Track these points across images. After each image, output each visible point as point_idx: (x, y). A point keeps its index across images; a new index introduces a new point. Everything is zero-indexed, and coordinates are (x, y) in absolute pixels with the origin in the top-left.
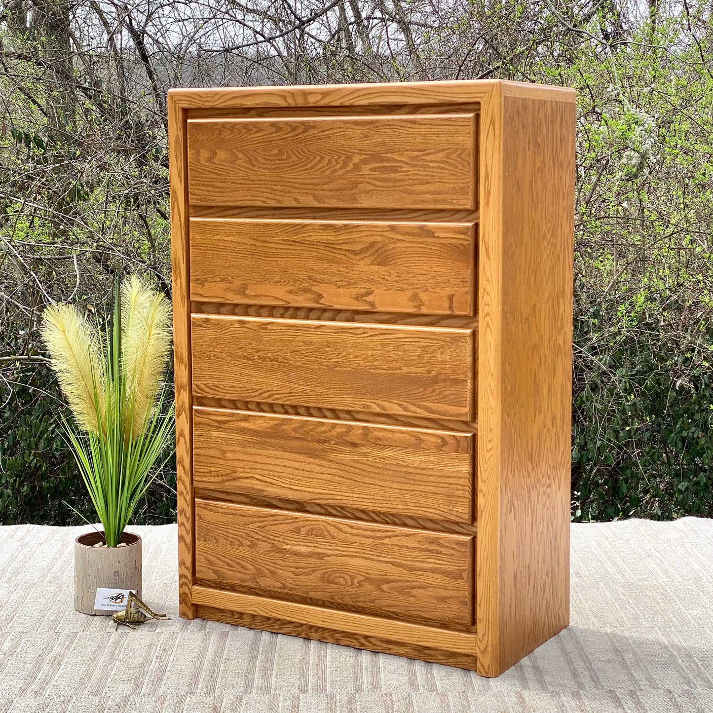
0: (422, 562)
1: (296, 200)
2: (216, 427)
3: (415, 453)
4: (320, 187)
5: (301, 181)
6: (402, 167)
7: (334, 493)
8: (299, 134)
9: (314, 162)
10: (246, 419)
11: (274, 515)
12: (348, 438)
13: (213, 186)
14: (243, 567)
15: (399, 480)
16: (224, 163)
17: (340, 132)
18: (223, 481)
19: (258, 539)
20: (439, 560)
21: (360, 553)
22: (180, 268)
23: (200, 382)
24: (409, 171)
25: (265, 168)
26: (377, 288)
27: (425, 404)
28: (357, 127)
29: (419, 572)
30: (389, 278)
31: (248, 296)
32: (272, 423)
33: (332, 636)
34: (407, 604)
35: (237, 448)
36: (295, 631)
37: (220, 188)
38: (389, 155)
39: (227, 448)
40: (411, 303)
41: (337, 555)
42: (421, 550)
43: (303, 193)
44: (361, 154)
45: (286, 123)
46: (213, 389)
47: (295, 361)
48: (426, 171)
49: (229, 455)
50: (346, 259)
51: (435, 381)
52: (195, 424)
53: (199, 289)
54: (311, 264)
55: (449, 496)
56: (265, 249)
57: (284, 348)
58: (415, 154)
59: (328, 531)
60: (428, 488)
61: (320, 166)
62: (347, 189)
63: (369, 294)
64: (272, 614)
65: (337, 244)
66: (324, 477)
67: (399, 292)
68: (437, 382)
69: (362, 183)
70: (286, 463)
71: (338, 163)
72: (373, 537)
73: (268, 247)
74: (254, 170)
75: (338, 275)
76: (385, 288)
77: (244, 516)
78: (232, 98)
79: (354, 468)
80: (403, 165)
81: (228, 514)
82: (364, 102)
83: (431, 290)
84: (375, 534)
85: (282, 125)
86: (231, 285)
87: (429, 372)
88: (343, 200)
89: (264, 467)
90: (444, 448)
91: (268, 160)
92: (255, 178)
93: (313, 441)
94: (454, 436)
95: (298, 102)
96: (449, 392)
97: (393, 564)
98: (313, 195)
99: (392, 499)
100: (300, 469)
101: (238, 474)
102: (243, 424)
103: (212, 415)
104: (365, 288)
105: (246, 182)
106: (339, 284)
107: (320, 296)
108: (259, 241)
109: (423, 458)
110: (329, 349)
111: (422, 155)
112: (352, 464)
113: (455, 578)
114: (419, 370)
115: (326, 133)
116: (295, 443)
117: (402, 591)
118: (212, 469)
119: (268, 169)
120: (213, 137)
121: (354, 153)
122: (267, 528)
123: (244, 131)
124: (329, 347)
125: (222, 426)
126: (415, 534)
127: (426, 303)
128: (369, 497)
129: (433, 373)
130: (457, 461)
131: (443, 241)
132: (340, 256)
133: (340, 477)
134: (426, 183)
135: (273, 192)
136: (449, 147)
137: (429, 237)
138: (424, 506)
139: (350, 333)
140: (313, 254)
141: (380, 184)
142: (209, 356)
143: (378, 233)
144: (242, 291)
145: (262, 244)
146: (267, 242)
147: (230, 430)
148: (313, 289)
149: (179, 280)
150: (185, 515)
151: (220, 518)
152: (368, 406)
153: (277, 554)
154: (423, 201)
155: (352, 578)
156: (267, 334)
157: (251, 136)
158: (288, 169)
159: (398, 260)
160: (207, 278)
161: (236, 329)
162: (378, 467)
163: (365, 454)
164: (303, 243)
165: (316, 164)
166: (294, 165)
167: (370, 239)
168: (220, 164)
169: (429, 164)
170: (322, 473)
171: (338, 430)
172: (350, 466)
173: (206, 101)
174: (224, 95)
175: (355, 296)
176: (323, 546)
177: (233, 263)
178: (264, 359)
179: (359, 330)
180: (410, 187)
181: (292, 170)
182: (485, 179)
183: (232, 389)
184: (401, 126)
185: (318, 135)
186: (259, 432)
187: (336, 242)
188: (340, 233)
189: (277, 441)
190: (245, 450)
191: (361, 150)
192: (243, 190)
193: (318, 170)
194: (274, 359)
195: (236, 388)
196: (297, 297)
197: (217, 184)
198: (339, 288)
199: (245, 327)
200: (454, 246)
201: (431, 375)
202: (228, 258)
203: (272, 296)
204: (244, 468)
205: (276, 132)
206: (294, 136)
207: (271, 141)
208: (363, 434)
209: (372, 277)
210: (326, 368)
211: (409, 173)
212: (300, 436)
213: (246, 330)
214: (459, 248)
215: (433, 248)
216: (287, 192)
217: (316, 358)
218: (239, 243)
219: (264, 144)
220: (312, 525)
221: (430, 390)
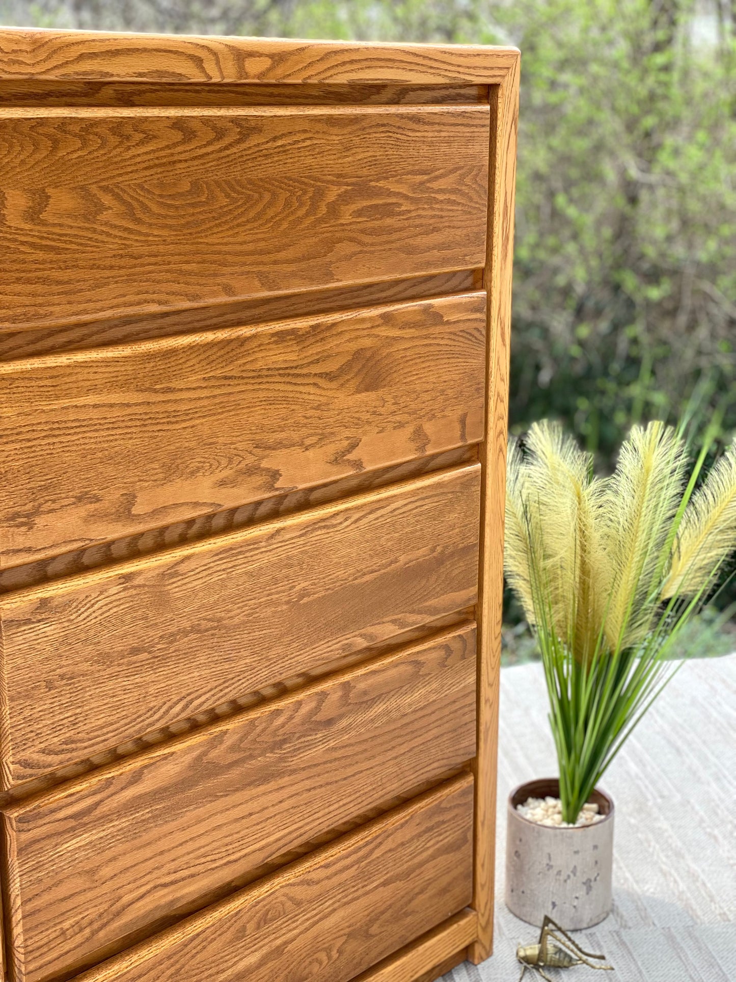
1: (227, 289)
2: (73, 829)
3: (412, 690)
4: (273, 257)
5: (238, 248)
6: (400, 205)
7: (301, 824)
8: (231, 145)
9: (260, 207)
10: (136, 777)
12: (318, 717)
13: (45, 281)
16: (69, 222)
17: (304, 140)
18: (93, 933)
20: (441, 835)
23: (28, 752)
24: (409, 211)
25: (163, 227)
26: (365, 433)
27: (427, 604)
28: (332, 130)
30: (382, 410)
31: (137, 518)
32: (188, 759)
34: (403, 932)
35: (121, 848)
37: (59, 283)
38: (381, 184)
39: (98, 860)
40: (413, 445)
41: (307, 929)
42: (419, 835)
43: (242, 274)
44: (339, 184)
45: (205, 121)
46: (62, 752)
47: (231, 618)
48: (432, 208)
49: (106, 872)
51: (440, 561)
52: (20, 851)
55: (455, 730)
56: (171, 407)
57: (212, 600)
58: (419, 178)
59: (291, 899)
60: (430, 733)
61: (271, 212)
62: (318, 255)
63: (353, 446)
65: (301, 366)
66: (285, 805)
67: (397, 431)
68: (442, 563)
69: (340, 240)
70: (219, 819)
71: (302, 205)
72: (358, 861)
73: (176, 401)
74: (139, 233)
75: (305, 425)
76: (377, 430)
78: (81, 57)
79: (330, 762)
80: (401, 201)
82: (342, 78)
83: (439, 415)
84: (360, 854)
85: (195, 125)
86: (97, 505)
87: (434, 550)
88: (310, 279)
90: (449, 661)
91: (170, 206)
92: (141, 250)
94: (459, 636)
95: (224, 73)
98: (260, 275)
99: (383, 781)
100: (243, 818)
101: (126, 899)
102: (130, 793)
103: (60, 808)
104: (348, 438)
105: (122, 262)
106: (308, 442)
107: (275, 475)
108: (156, 391)
109: (424, 691)
110: (291, 571)
111: (429, 181)
113: (460, 847)
114: (421, 552)
115: (280, 143)
116: (235, 773)
117: (396, 919)
118: (66, 925)
119: (170, 227)
120: (38, 156)
121: (328, 182)
122: (187, 967)
123: (113, 140)
124: (291, 566)
125: (85, 819)
126: (411, 817)
127: (433, 438)
128: (353, 797)
129: (439, 549)
130: (463, 672)
131: (452, 329)
132: (307, 389)
133: (309, 790)
134: (433, 231)
135: (182, 278)
136: (462, 164)
137: (436, 325)
138: (425, 764)
139: (324, 527)
140: (261, 395)
141: (367, 239)
142: (50, 686)
143: (365, 332)
144: (125, 513)
145: (161, 397)
146: (173, 390)
147: (106, 818)
148: (264, 464)
152: (349, 645)
154: (428, 264)
155: (328, 950)
156: (179, 583)
157: (131, 153)
158: (212, 224)
159: (395, 375)
160: (40, 505)
161: (114, 598)
162: (364, 741)
163: (345, 730)
164: (243, 378)
165: (264, 209)
166: (222, 215)
167: (354, 346)
168: (60, 225)
169: (437, 196)
170: (281, 802)
171: (305, 710)
172: (325, 763)
173: (15, 62)
174: (60, 48)
175: (333, 458)
176: (283, 931)
177: (100, 455)
178: (172, 638)
179: (338, 517)
180: (411, 241)
181: (219, 225)
182: (504, 216)
183: (105, 730)
184: (399, 128)
185: (265, 146)
186: (165, 789)
187: (300, 363)
188: (307, 343)
189: (200, 788)
190: (137, 842)
191: (339, 176)
192: (116, 282)
193: (268, 221)
194: (195, 629)
195: (116, 723)
196: (235, 490)
197: (56, 274)
198: (307, 449)
199: (132, 587)
200: (468, 333)
201: (435, 554)
202: (87, 447)
203: (187, 504)
204: (135, 880)
205: (183, 142)
206: (220, 150)
207: (174, 162)
208: (342, 697)
209: (357, 415)
210: (285, 607)
211: (409, 215)
212: (242, 755)
213: (134, 592)
214: (473, 336)
215: (442, 342)
216: (209, 275)
217: (269, 595)
218: (112, 406)
219: (159, 170)
220: (264, 906)
221: (433, 578)
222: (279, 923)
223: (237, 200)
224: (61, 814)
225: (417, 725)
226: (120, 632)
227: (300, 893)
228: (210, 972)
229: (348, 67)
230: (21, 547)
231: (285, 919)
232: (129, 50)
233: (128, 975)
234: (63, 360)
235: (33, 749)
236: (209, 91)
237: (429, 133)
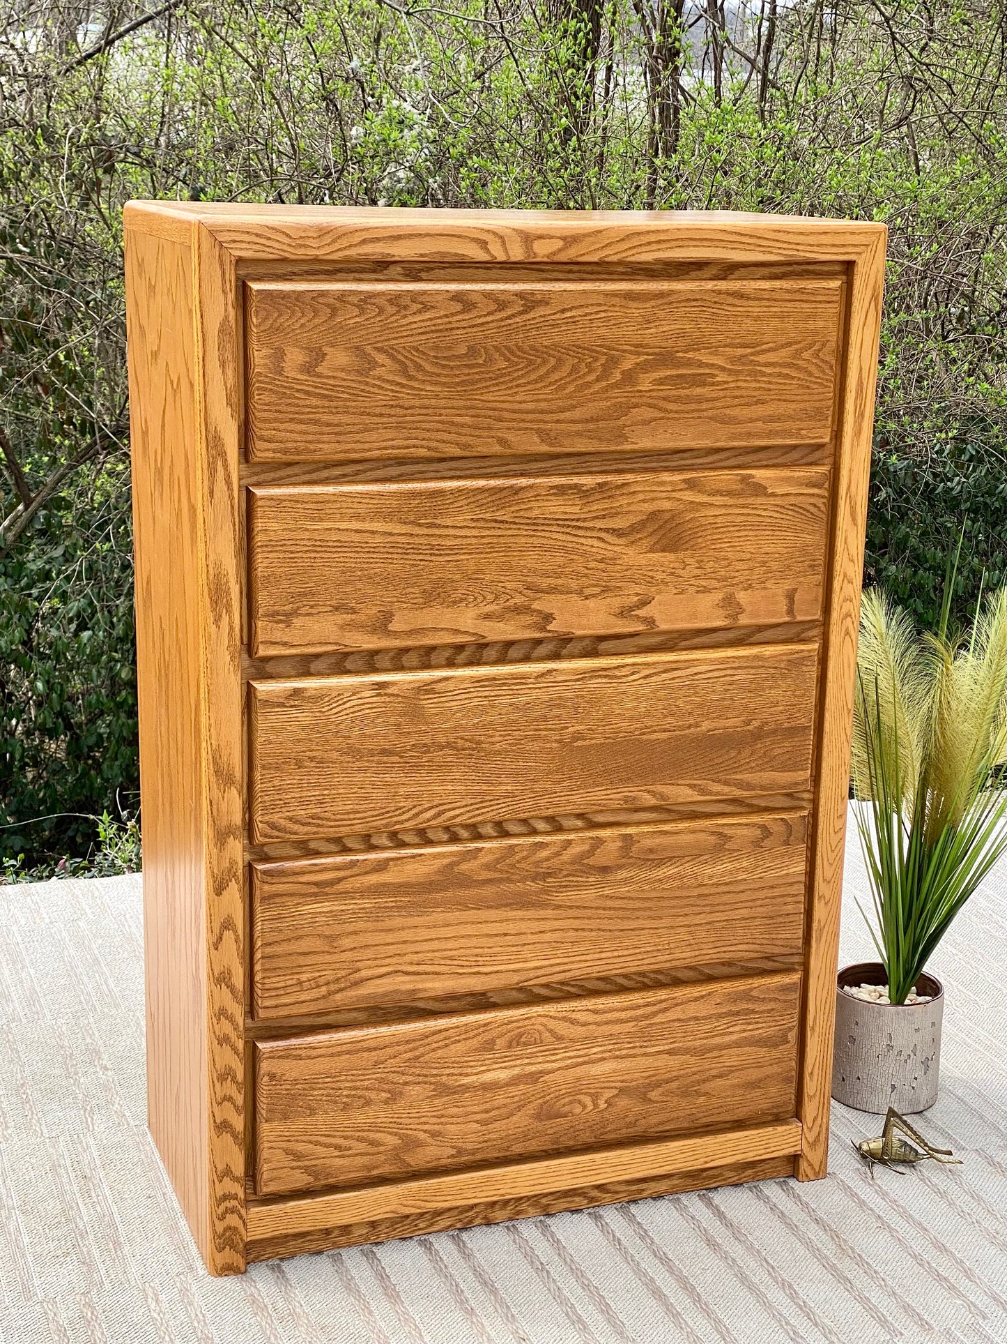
0: (722, 1034)
1: (502, 442)
2: (315, 895)
3: (714, 861)
4: (555, 417)
5: (517, 406)
6: (714, 376)
7: (566, 960)
8: (514, 315)
9: (543, 370)
10: (382, 866)
11: (441, 1031)
12: (591, 861)
13: (316, 422)
14: (372, 1143)
15: (686, 910)
16: (343, 375)
17: (597, 313)
18: (330, 993)
19: (406, 1084)
20: (750, 1024)
21: (611, 1051)
22: (228, 593)
23: (276, 816)
24: (727, 382)
25: (436, 384)
26: (659, 592)
27: (737, 777)
28: (631, 304)
29: (715, 1054)
30: (682, 573)
31: (395, 634)
32: (438, 864)
33: (535, 1205)
34: (694, 1111)
35: (362, 925)
36: (460, 1220)
37: (329, 425)
38: (690, 355)
39: (337, 929)
40: (721, 612)
41: (568, 1067)
42: (720, 1016)
43: (520, 429)
44: (639, 354)
45: (487, 295)
46: (309, 824)
47: (493, 743)
48: (756, 381)
49: (346, 942)
50: (602, 545)
51: (757, 735)
52: (263, 899)
53: (279, 634)
55: (772, 918)
56: (435, 541)
57: (471, 722)
58: (740, 351)
59: (551, 1031)
60: (737, 912)
61: (556, 376)
62: (610, 418)
63: (644, 603)
64: (429, 1205)
65: (585, 520)
66: (547, 937)
67: (700, 596)
68: (760, 738)
69: (636, 406)
70: (470, 930)
71: (591, 371)
72: (636, 1019)
73: (440, 536)
74: (413, 388)
75: (585, 576)
76: (675, 591)
77: (375, 1049)
78: (364, 242)
79: (604, 909)
80: (716, 372)
81: (340, 1054)
82: (647, 257)
83: (758, 586)
84: (639, 1012)
85: (474, 298)
86: (354, 617)
87: (748, 723)
88: (600, 439)
89: (417, 947)
90: (766, 843)
91: (444, 366)
92: (412, 402)
93: (524, 880)
94: (782, 819)
95: (510, 253)
96: (780, 751)
97: (670, 1052)
99: (672, 946)
100: (496, 935)
101: (364, 974)
102: (374, 879)
103: (304, 873)
104: (637, 594)
105: (393, 411)
106: (588, 591)
107: (549, 618)
108: (420, 525)
109: (729, 866)
110: (564, 712)
111: (752, 354)
112: (600, 903)
113: (775, 1045)
114: (730, 722)
115: (569, 314)
116: (489, 890)
117: (685, 1093)
118: (303, 977)
119: (444, 384)
120: (317, 321)
121: (624, 351)
122: (427, 1058)
123: (391, 309)
124: (565, 707)
125: (327, 890)
126: (710, 994)
127: (748, 609)
128: (631, 952)
129: (756, 723)
130: (786, 859)
131: (779, 501)
132: (590, 542)
133: (577, 930)
134: (756, 403)
135: (453, 429)
136: (800, 339)
137: (757, 495)
138: (730, 943)
139: (606, 676)
140: (536, 541)
141: (671, 406)
142: (299, 763)
143: (664, 495)
144: (382, 625)
145: (426, 531)
146: (438, 526)
147: (348, 894)
148: (535, 605)
149: (225, 619)
150: (234, 1080)
151: (320, 1065)
152: (634, 798)
153: (445, 1099)
154: (750, 435)
155: (595, 1097)
156: (435, 700)
157: (407, 321)
158: (488, 383)
159: (700, 540)
160: (299, 608)
161: (367, 701)
162: (649, 898)
163: (624, 882)
164: (515, 523)
165: (547, 373)
166: (503, 375)
167: (650, 507)
168: (334, 378)
169: (763, 369)
170: (541, 932)
171: (574, 850)
172: (597, 908)
173: (301, 246)
174: (344, 235)
175: (618, 611)
176: (540, 1060)
177: (359, 573)
178: (426, 749)
179: (623, 669)
180: (727, 411)
181: (497, 385)
182: (857, 393)
183: (352, 816)
184: (715, 303)
185: (552, 317)
186: (411, 885)
187: (583, 516)
188: (591, 499)
189: (449, 894)
190: (379, 925)
191: (638, 346)
192: (385, 428)
193: (551, 384)
194: (449, 745)
195: (363, 812)
196: (501, 624)
197: (325, 417)
198: (587, 599)
199: (386, 694)
200: (801, 508)
201: (750, 728)
202: (348, 565)
203: (447, 629)
204: (375, 959)
205: (462, 312)
206: (502, 320)
207: (452, 329)
208: (622, 847)
209: (651, 574)
210: (555, 745)
211: (726, 386)
212: (497, 875)
213: (388, 700)
214: (808, 511)
215: (764, 513)
216: (483, 428)
217: (536, 730)
218: (374, 532)
219: (435, 335)
220: (518, 1028)
221: (747, 752)
222: (535, 1050)
223: (517, 364)
224: (305, 879)
225: (718, 900)
226: (373, 731)
227: (562, 1028)
228: (452, 1071)
229: (654, 247)
230: (279, 640)
231: (542, 1048)
232: (411, 235)
233: (363, 1043)
234: (331, 489)
235: (280, 815)
236: (500, 268)
237: (756, 308)
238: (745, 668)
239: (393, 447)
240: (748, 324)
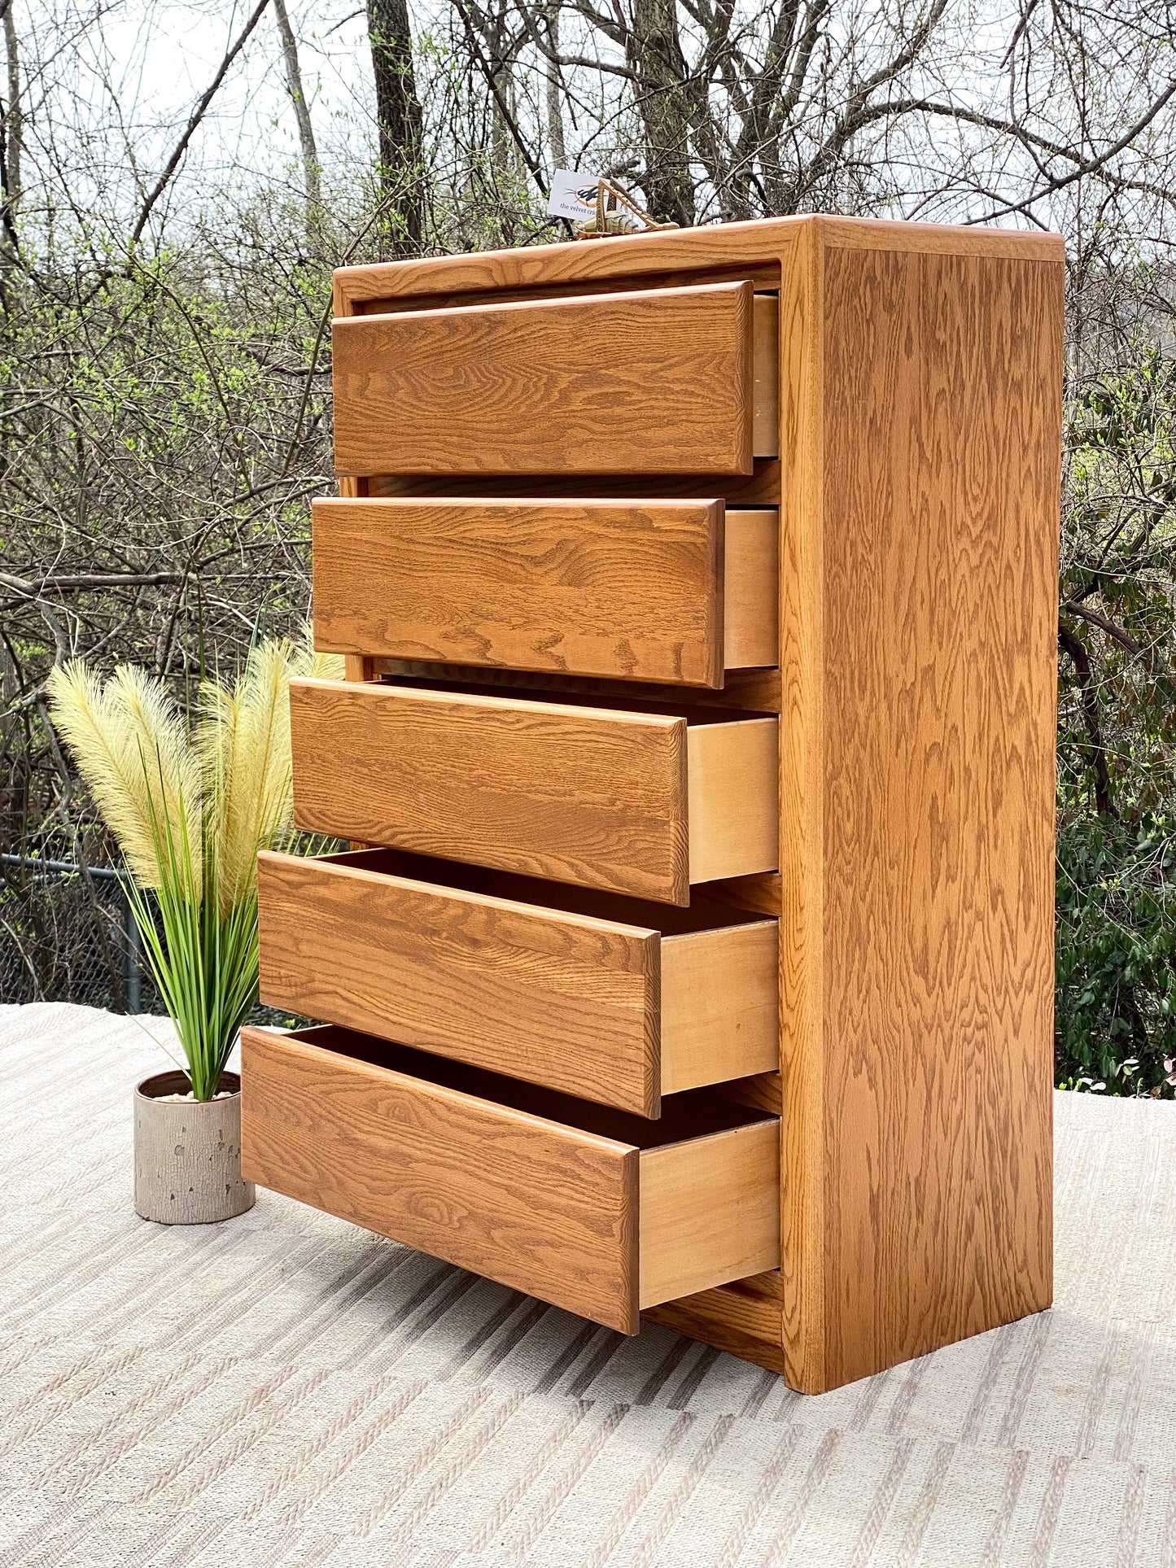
0: (551, 1192)
1: (478, 461)
2: (287, 893)
3: (563, 966)
4: (512, 437)
6: (629, 394)
8: (482, 337)
9: (503, 390)
12: (466, 929)
13: (366, 441)
15: (539, 1017)
16: (379, 398)
17: (539, 331)
18: (299, 996)
19: (321, 1116)
20: (574, 1191)
21: (461, 1161)
24: (641, 401)
25: (434, 404)
26: (568, 630)
27: (608, 865)
29: (546, 1213)
30: (586, 611)
31: (389, 643)
37: (374, 442)
38: (611, 372)
39: (300, 934)
40: (617, 659)
41: (428, 1162)
42: (549, 1167)
43: (489, 449)
44: (570, 371)
45: (464, 317)
46: (319, 819)
47: (425, 772)
48: (667, 400)
49: (305, 949)
50: (523, 573)
51: (621, 820)
53: (323, 631)
54: (473, 583)
55: (614, 1058)
59: (416, 1113)
60: (583, 1038)
61: (511, 397)
62: (551, 439)
63: (556, 640)
65: (510, 545)
66: (434, 1000)
67: (599, 639)
68: (624, 824)
69: (571, 426)
70: (381, 970)
71: (537, 391)
72: (480, 1134)
74: (420, 409)
75: (511, 604)
76: (579, 630)
77: (302, 1069)
80: (632, 390)
81: (282, 1062)
83: (649, 636)
84: (482, 1127)
85: (459, 321)
86: (365, 622)
87: (612, 803)
89: (352, 974)
90: (607, 961)
91: (439, 388)
92: (421, 422)
93: (418, 930)
95: (508, 279)
96: (643, 845)
97: (508, 1189)
98: (502, 451)
100: (401, 984)
101: (317, 985)
102: (322, 891)
103: (281, 869)
104: (551, 630)
106: (515, 621)
107: (487, 644)
109: (577, 978)
110: (470, 751)
111: (661, 370)
112: (471, 979)
113: (601, 1233)
114: (597, 797)
116: (393, 933)
118: (283, 972)
119: (439, 405)
121: (560, 369)
122: (336, 1096)
123: (406, 336)
125: (294, 891)
126: (540, 1135)
127: (642, 660)
129: (619, 805)
130: (626, 988)
131: (663, 537)
132: (515, 568)
133: (456, 1003)
134: (667, 424)
135: (447, 448)
136: (701, 351)
137: (646, 529)
139: (498, 720)
140: (475, 564)
141: (597, 427)
142: (312, 757)
144: (380, 633)
145: (406, 546)
146: (413, 542)
147: (305, 900)
148: (477, 630)
151: (272, 1068)
152: (526, 864)
153: (347, 1149)
154: (661, 460)
155: (450, 1210)
156: (386, 718)
158: (466, 403)
159: (597, 576)
160: (334, 609)
161: (346, 708)
162: (509, 990)
163: (489, 962)
164: (463, 544)
166: (475, 396)
167: (557, 535)
168: (376, 400)
173: (384, 287)
174: (407, 274)
175: (536, 645)
176: (409, 1141)
179: (513, 716)
181: (473, 405)
182: (789, 413)
184: (629, 314)
187: (510, 541)
189: (368, 926)
191: (570, 363)
193: (510, 404)
195: (349, 817)
196: (455, 645)
198: (513, 629)
199: (358, 705)
200: (683, 547)
201: (614, 808)
203: (421, 644)
206: (475, 342)
207: (443, 352)
208: (487, 922)
209: (560, 608)
210: (465, 786)
211: (640, 405)
212: (399, 919)
213: (359, 710)
214: (690, 552)
215: (653, 550)
216: (465, 448)
219: (433, 359)
220: (394, 1097)
221: (614, 838)
222: (405, 1128)
223: (486, 385)
229: (607, 262)
231: (409, 1130)
237: (662, 319)
238: (608, 735)
239: (411, 465)
240: (657, 336)
